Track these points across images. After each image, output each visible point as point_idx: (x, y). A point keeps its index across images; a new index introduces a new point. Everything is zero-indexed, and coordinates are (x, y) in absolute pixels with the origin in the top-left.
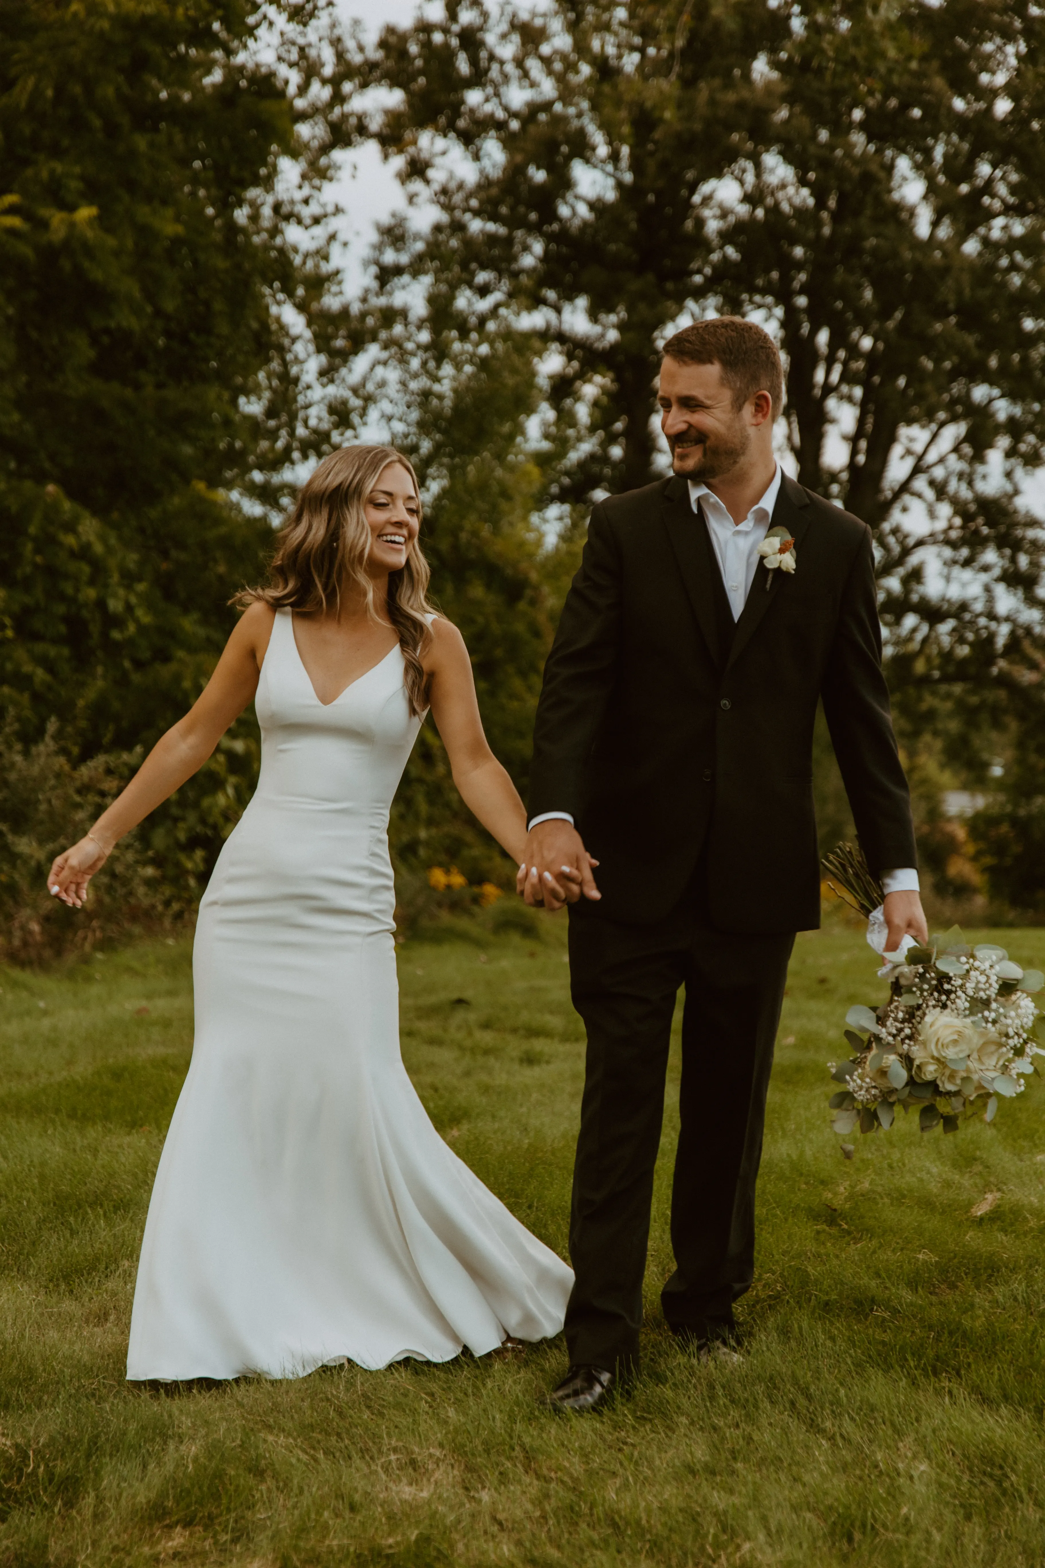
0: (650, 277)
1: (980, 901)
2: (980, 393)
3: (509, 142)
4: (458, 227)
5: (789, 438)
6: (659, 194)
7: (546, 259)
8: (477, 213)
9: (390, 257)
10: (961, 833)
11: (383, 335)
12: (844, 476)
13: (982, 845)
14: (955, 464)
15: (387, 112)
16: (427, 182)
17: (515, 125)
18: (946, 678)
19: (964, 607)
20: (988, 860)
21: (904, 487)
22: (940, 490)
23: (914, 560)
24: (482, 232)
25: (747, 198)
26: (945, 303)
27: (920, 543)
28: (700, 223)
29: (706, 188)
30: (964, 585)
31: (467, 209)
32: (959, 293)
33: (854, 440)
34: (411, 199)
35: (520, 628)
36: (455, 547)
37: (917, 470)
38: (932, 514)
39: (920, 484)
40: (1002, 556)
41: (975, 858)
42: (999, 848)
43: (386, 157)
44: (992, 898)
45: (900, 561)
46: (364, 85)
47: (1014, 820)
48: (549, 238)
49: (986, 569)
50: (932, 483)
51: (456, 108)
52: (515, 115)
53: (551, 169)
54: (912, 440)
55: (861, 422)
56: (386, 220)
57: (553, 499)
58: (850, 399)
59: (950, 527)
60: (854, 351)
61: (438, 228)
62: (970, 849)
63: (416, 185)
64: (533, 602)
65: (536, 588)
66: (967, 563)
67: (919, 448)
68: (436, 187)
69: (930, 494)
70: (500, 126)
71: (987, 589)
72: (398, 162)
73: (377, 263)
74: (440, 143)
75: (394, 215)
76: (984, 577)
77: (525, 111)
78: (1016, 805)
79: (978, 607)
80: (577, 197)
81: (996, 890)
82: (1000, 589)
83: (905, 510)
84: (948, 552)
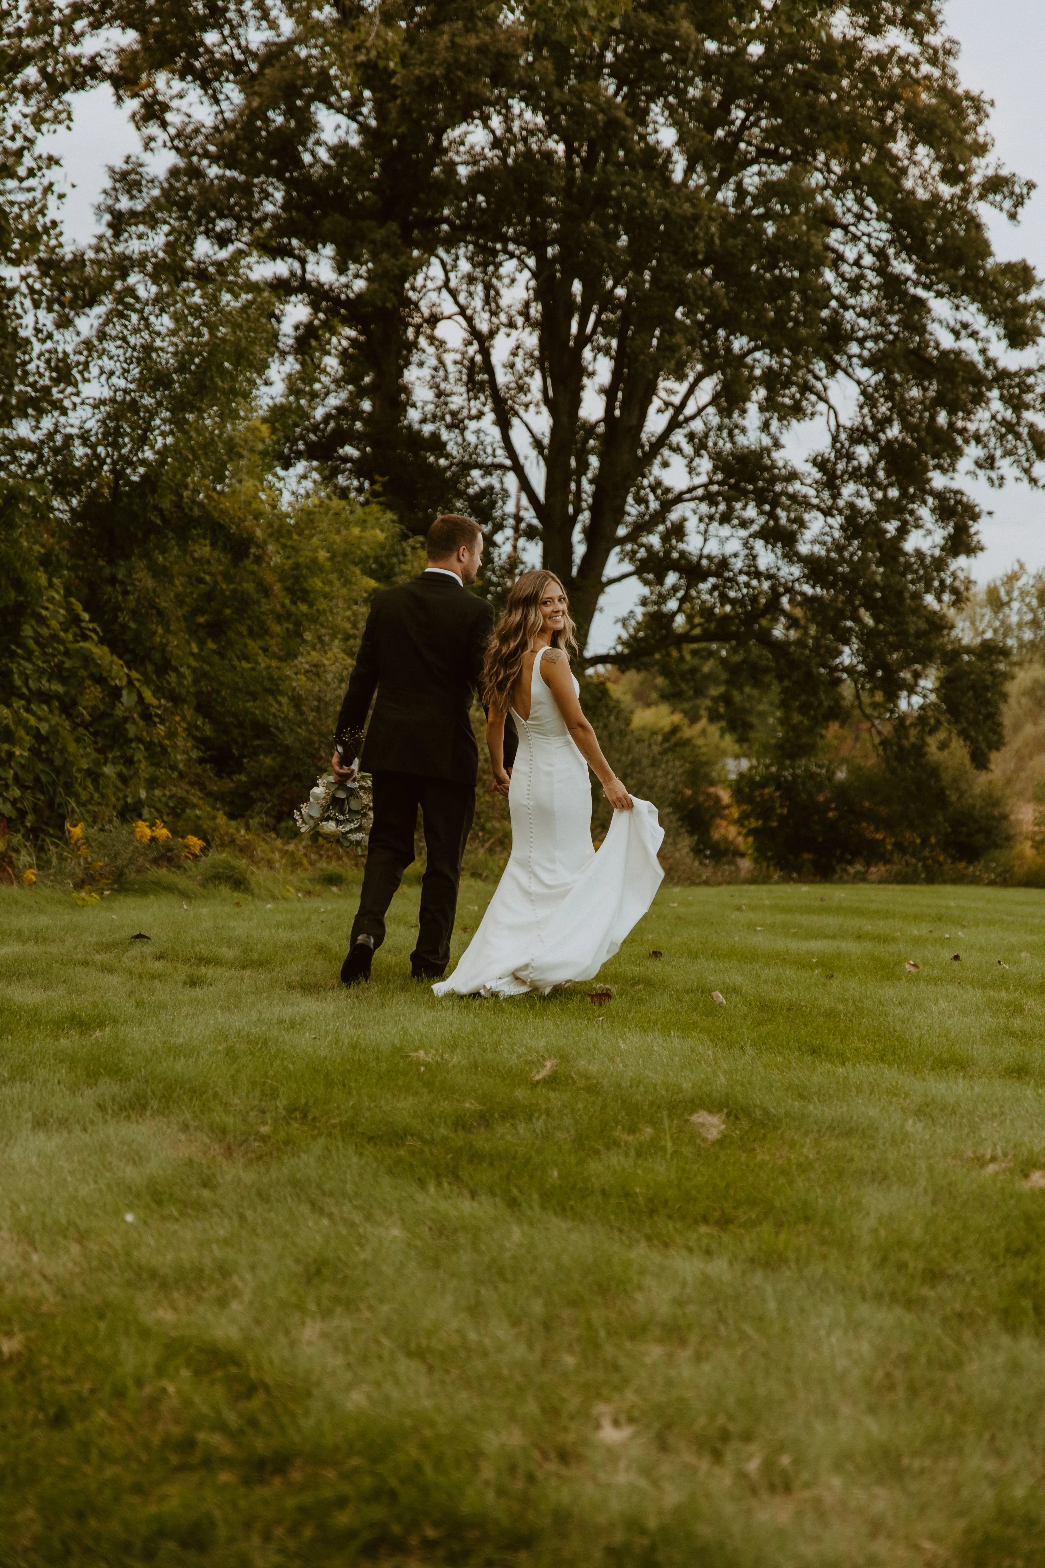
0: (394, 226)
1: (746, 864)
2: (739, 343)
3: (247, 83)
4: (195, 173)
5: (545, 391)
6: (402, 139)
7: (286, 206)
8: (214, 159)
9: (124, 204)
10: (725, 796)
11: (119, 285)
12: (601, 429)
13: (746, 807)
14: (712, 416)
15: (121, 52)
16: (164, 125)
17: (254, 67)
18: (707, 636)
19: (724, 563)
20: (754, 823)
21: (662, 440)
22: (699, 443)
23: (674, 516)
24: (220, 178)
25: (496, 143)
26: (695, 254)
27: (679, 499)
28: (450, 168)
29: (454, 133)
30: (723, 541)
31: (206, 154)
32: (710, 242)
33: (609, 393)
34: (148, 143)
35: (249, 587)
36: (178, 505)
37: (674, 425)
38: (691, 470)
39: (678, 437)
40: (762, 512)
41: (739, 822)
42: (764, 811)
43: (120, 99)
44: (756, 861)
45: (660, 516)
46: (96, 25)
47: (777, 781)
48: (289, 184)
49: (744, 524)
50: (691, 436)
51: (194, 48)
52: (255, 56)
53: (290, 112)
54: (671, 392)
55: (616, 373)
56: (120, 165)
57: (299, 455)
58: (606, 350)
59: (711, 482)
60: (607, 301)
61: (174, 172)
62: (735, 813)
63: (153, 129)
64: (258, 560)
65: (262, 546)
66: (725, 519)
67: (677, 400)
68: (172, 131)
69: (688, 449)
70: (237, 67)
71: (746, 544)
72: (133, 105)
73: (110, 210)
74: (177, 85)
75: (127, 160)
76: (743, 533)
77: (263, 50)
78: (782, 767)
79: (738, 564)
80: (318, 143)
81: (761, 854)
82: (759, 545)
83: (665, 465)
84: (704, 508)
